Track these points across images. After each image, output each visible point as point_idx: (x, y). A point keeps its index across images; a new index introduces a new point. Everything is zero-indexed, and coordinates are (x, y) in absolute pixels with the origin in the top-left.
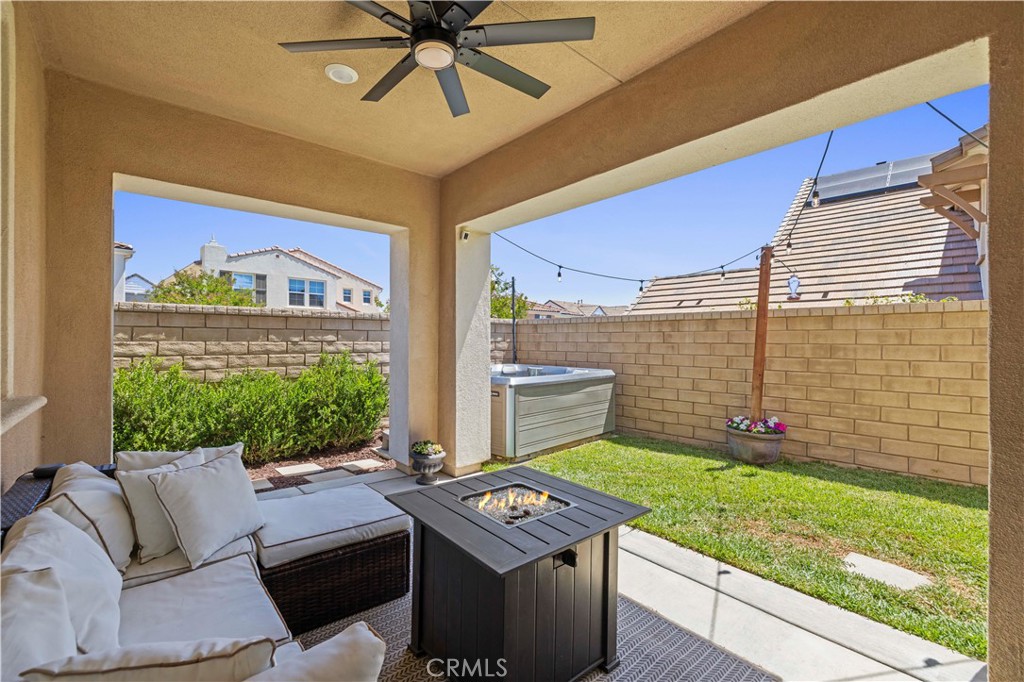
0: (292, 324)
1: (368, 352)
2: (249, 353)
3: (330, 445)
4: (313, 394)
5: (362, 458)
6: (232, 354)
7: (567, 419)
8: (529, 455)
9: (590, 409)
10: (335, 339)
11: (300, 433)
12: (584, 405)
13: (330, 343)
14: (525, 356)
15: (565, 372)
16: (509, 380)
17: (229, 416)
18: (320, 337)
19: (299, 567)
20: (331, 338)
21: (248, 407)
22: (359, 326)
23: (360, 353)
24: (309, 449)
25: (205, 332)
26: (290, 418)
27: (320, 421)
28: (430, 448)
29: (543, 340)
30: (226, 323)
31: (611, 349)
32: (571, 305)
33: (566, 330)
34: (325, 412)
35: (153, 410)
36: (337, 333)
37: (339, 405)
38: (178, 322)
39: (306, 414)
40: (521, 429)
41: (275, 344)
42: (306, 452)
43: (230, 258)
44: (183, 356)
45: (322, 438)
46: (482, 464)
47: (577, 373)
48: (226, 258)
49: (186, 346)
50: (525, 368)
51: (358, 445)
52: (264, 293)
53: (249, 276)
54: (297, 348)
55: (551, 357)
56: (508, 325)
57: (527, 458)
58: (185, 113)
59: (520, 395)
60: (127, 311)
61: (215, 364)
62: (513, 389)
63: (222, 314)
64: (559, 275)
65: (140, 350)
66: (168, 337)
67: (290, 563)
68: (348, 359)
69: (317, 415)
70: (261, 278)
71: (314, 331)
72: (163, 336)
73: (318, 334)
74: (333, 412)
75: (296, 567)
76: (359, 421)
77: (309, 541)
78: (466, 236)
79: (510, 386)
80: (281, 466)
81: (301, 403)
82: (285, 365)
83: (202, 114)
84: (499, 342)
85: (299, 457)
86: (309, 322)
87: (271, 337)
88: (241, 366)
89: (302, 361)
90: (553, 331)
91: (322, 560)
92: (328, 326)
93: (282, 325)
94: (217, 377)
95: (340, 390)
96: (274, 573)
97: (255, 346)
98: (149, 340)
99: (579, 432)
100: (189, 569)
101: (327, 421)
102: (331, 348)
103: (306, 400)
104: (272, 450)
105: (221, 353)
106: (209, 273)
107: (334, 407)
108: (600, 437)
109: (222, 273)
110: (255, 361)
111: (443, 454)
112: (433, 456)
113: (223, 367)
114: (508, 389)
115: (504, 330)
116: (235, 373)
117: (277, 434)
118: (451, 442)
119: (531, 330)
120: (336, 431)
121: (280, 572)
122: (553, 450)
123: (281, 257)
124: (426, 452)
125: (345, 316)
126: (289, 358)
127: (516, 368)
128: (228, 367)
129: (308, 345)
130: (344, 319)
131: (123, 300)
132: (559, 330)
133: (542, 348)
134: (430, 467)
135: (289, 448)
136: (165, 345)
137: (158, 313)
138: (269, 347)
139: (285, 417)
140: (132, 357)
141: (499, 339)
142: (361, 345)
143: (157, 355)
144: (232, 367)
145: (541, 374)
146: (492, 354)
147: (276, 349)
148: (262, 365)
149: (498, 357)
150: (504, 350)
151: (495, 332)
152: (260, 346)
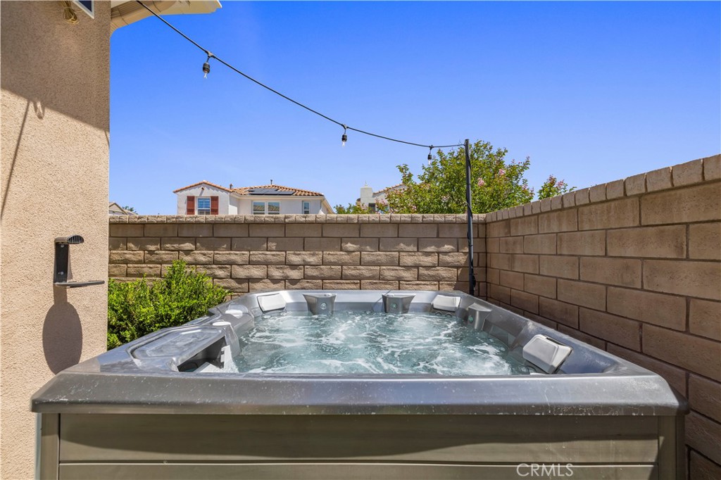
1: (232, 263)
10: (193, 247)
13: (188, 252)
18: (176, 246)
20: (188, 246)
22: (222, 232)
23: (221, 265)
29: (519, 250)
41: (133, 253)
48: (372, 195)
54: (154, 258)
56: (460, 224)
71: (172, 240)
73: (175, 242)
82: (142, 276)
84: (446, 253)
89: (158, 272)
92: (185, 233)
93: (138, 233)
97: (115, 255)
102: (189, 258)
109: (370, 204)
115: (454, 232)
119: (502, 232)
126: (145, 268)
129: (164, 255)
133: (517, 266)
138: (128, 256)
141: (447, 247)
142: (223, 255)
146: (431, 273)
147: (134, 258)
148: (121, 275)
149: (443, 279)
150: (458, 267)
151: (438, 237)
152: (120, 254)
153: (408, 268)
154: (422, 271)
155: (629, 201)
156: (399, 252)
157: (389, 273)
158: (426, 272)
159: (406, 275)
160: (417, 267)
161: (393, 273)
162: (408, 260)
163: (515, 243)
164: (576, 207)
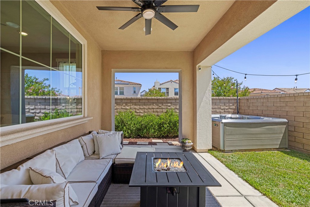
0: (159, 101)
2: (149, 109)
3: (168, 135)
4: (163, 120)
5: (175, 141)
6: (145, 109)
7: (254, 139)
8: (232, 150)
9: (269, 136)
10: (171, 105)
11: (159, 131)
12: (265, 134)
13: (169, 106)
14: (243, 112)
15: (260, 119)
16: (222, 120)
17: (142, 125)
18: (166, 105)
19: (123, 166)
20: (169, 105)
21: (146, 123)
24: (162, 136)
25: (140, 104)
26: (156, 126)
27: (164, 128)
28: (187, 141)
29: (251, 105)
30: (144, 101)
31: (287, 109)
32: (289, 89)
33: (262, 101)
34: (165, 126)
35: (127, 121)
36: (171, 103)
37: (169, 124)
38: (134, 101)
39: (160, 126)
40: (227, 140)
41: (155, 106)
42: (161, 137)
43: (161, 84)
44: (135, 109)
45: (165, 133)
46: (209, 150)
47: (266, 119)
48: (159, 84)
49: (136, 107)
50: (241, 116)
51: (176, 137)
52: (168, 93)
53: (164, 88)
54: (160, 108)
55: (255, 112)
56: (235, 99)
57: (231, 151)
58: (124, 52)
59: (226, 126)
60: (125, 99)
61: (142, 111)
62: (223, 124)
63: (143, 99)
64: (245, 78)
65: (128, 108)
66: (133, 105)
67: (121, 164)
68: (173, 111)
69: (164, 127)
70: (168, 89)
71: (165, 103)
72: (131, 105)
73: (166, 104)
74: (168, 126)
75: (122, 166)
76: (175, 130)
77: (125, 160)
78: (200, 69)
79: (222, 123)
80: (154, 139)
81: (159, 123)
82: (158, 112)
83: (127, 51)
84: (231, 106)
85: (159, 138)
86: (164, 100)
87: (154, 104)
88: (147, 112)
89: (162, 111)
90: (256, 101)
91: (128, 166)
92: (169, 101)
93: (157, 101)
94: (142, 115)
95: (170, 120)
96: (117, 165)
97: (150, 107)
98: (129, 105)
99: (262, 145)
100: (99, 159)
101: (166, 129)
102: (169, 108)
103: (160, 122)
104: (152, 135)
105: (143, 109)
106: (156, 88)
107: (168, 125)
108: (277, 149)
109: (159, 88)
110: (150, 111)
111: (192, 144)
112: (187, 144)
113: (143, 112)
114: (221, 124)
115: (233, 101)
116: (146, 114)
117: (153, 131)
118: (196, 140)
119: (245, 101)
120: (169, 132)
121: (118, 165)
122: (245, 150)
123: (172, 82)
124: (185, 142)
125: (173, 98)
126: (158, 110)
127: (238, 116)
128: (144, 112)
129: (163, 107)
130: (173, 99)
131: (140, 97)
132: (259, 100)
133: (251, 108)
134: (186, 147)
135: (156, 135)
136: (132, 107)
137: (130, 99)
138: (154, 107)
139: (155, 126)
140: (126, 109)
143: (130, 109)
144: (145, 112)
145: (248, 119)
146: (227, 110)
147: (155, 108)
148: (152, 112)
149: (230, 112)
150: (233, 109)
151: (229, 102)
152: (151, 107)
153: (222, 109)
154: (225, 110)
155: (278, 98)
156: (220, 106)
157: (218, 111)
158: (226, 110)
159: (222, 111)
160: (224, 109)
161: (219, 111)
162: (222, 108)
163: (250, 104)
164: (268, 98)
